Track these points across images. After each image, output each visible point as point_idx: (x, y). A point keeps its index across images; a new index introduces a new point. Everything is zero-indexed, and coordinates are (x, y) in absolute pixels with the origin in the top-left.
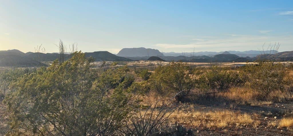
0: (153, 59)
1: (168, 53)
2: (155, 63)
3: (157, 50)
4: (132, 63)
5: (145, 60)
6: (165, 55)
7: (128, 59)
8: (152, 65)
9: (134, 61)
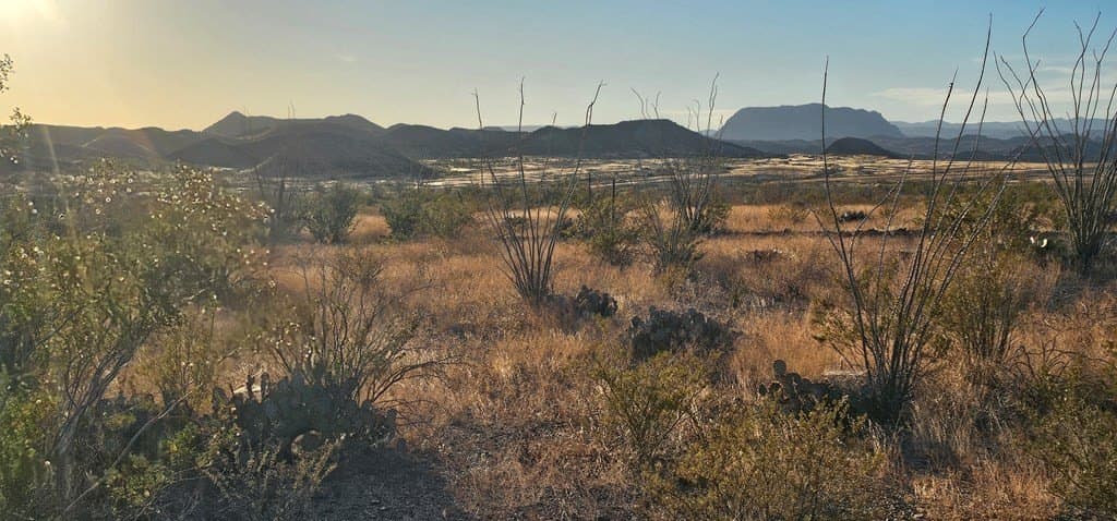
0: (844, 148)
1: (919, 124)
2: (850, 163)
3: (874, 113)
4: (758, 164)
5: (811, 151)
6: (908, 134)
7: (748, 149)
8: (835, 171)
9: (770, 156)
